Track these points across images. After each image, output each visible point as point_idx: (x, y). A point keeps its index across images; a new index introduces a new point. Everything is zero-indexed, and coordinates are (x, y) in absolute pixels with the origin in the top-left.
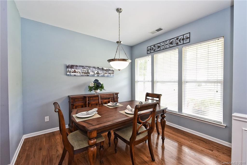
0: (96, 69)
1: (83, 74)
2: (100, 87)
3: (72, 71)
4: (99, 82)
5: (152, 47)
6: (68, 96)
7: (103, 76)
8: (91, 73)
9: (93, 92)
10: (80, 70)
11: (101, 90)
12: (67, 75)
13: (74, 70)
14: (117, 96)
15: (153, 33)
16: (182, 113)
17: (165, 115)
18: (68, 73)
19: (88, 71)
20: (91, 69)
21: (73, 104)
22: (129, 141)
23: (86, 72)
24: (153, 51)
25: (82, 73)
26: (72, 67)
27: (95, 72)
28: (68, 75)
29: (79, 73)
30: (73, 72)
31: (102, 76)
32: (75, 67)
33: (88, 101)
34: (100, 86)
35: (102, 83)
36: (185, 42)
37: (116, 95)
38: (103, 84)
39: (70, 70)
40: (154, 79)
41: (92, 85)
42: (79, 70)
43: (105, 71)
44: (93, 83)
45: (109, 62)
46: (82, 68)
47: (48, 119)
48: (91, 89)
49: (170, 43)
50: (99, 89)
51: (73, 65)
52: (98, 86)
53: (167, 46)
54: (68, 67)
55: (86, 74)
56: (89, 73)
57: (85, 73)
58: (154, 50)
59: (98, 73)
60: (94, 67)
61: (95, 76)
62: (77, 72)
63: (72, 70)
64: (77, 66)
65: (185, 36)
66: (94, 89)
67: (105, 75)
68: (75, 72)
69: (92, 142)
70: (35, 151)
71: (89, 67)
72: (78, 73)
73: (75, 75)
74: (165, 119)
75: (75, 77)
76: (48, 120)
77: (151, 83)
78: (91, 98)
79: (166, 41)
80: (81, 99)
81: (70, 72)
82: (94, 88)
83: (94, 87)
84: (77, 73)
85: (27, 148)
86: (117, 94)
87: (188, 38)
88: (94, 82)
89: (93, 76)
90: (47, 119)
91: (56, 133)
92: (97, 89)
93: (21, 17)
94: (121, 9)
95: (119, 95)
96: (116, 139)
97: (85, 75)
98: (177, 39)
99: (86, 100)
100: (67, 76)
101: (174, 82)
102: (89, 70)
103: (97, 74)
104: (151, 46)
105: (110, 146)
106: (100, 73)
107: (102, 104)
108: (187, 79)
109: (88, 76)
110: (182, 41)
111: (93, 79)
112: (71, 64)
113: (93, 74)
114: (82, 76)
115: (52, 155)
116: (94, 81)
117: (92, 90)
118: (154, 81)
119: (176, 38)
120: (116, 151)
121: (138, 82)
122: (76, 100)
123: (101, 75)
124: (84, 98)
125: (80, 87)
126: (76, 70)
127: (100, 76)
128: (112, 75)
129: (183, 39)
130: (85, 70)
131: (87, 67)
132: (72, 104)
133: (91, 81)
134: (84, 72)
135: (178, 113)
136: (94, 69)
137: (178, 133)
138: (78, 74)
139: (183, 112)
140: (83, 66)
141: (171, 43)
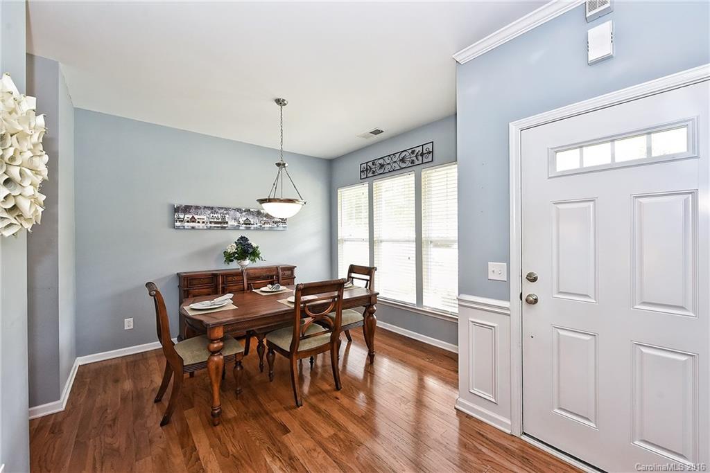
0: (244, 214)
1: (213, 225)
2: (250, 254)
3: (186, 218)
4: (250, 242)
5: (369, 164)
6: (178, 274)
7: (260, 229)
8: (232, 223)
9: (235, 265)
10: (205, 217)
11: (253, 260)
12: (174, 227)
13: (190, 216)
14: (292, 273)
15: (365, 136)
16: (422, 306)
17: (375, 308)
18: (178, 224)
19: (224, 218)
20: (232, 212)
21: (188, 290)
22: (289, 350)
23: (220, 220)
24: (370, 174)
25: (211, 222)
26: (186, 209)
27: (240, 220)
28: (178, 228)
29: (203, 222)
30: (188, 222)
31: (256, 229)
32: (193, 210)
33: (223, 283)
34: (251, 250)
35: (254, 245)
36: (425, 161)
37: (290, 272)
38: (257, 247)
39: (182, 216)
40: (375, 236)
41: (232, 248)
42: (203, 217)
43: (265, 219)
44: (234, 244)
45: (261, 203)
46: (210, 212)
47: (132, 324)
48: (229, 257)
49: (401, 160)
50: (248, 258)
51: (188, 206)
52: (245, 250)
53: (395, 164)
54: (177, 210)
55: (219, 225)
56: (227, 223)
57: (216, 223)
58: (374, 172)
59: (248, 222)
60: (239, 210)
61: (241, 228)
62: (198, 220)
63: (186, 216)
64: (197, 208)
65: (425, 147)
66: (236, 258)
67: (264, 226)
68: (193, 222)
69: (216, 345)
70: (106, 384)
71: (226, 209)
72: (201, 222)
73: (193, 228)
74: (375, 317)
75: (193, 231)
76: (132, 327)
77: (368, 243)
78: (230, 279)
79: (394, 154)
80: (206, 281)
81: (182, 221)
82: (236, 255)
83: (236, 253)
84: (199, 222)
85: (88, 380)
86: (291, 269)
87: (429, 153)
88: (236, 243)
89: (237, 228)
90: (129, 324)
91: (149, 355)
92: (244, 258)
93: (75, 106)
94: (284, 100)
95: (296, 271)
96: (271, 354)
97: (218, 227)
98: (413, 152)
99: (218, 281)
100: (173, 230)
101: (409, 241)
102: (227, 216)
103: (246, 224)
104: (367, 163)
105: (262, 371)
106: (252, 223)
107: (249, 288)
108: (431, 235)
109: (224, 228)
110: (420, 158)
111: (236, 236)
112: (184, 203)
113: (236, 224)
114: (210, 228)
115: (142, 389)
116: (238, 240)
117: (232, 261)
118: (375, 239)
119: (410, 151)
120: (270, 378)
121: (345, 241)
122: (195, 282)
123: (255, 226)
124: (214, 276)
125: (204, 253)
126: (196, 217)
127: (252, 228)
128: (281, 225)
129: (422, 155)
130: (216, 215)
131: (222, 208)
132: (185, 291)
133: (230, 240)
134: (215, 220)
135: (418, 306)
136: (238, 214)
137: (410, 347)
138: (201, 225)
139: (424, 304)
140: (212, 208)
141: (403, 160)
